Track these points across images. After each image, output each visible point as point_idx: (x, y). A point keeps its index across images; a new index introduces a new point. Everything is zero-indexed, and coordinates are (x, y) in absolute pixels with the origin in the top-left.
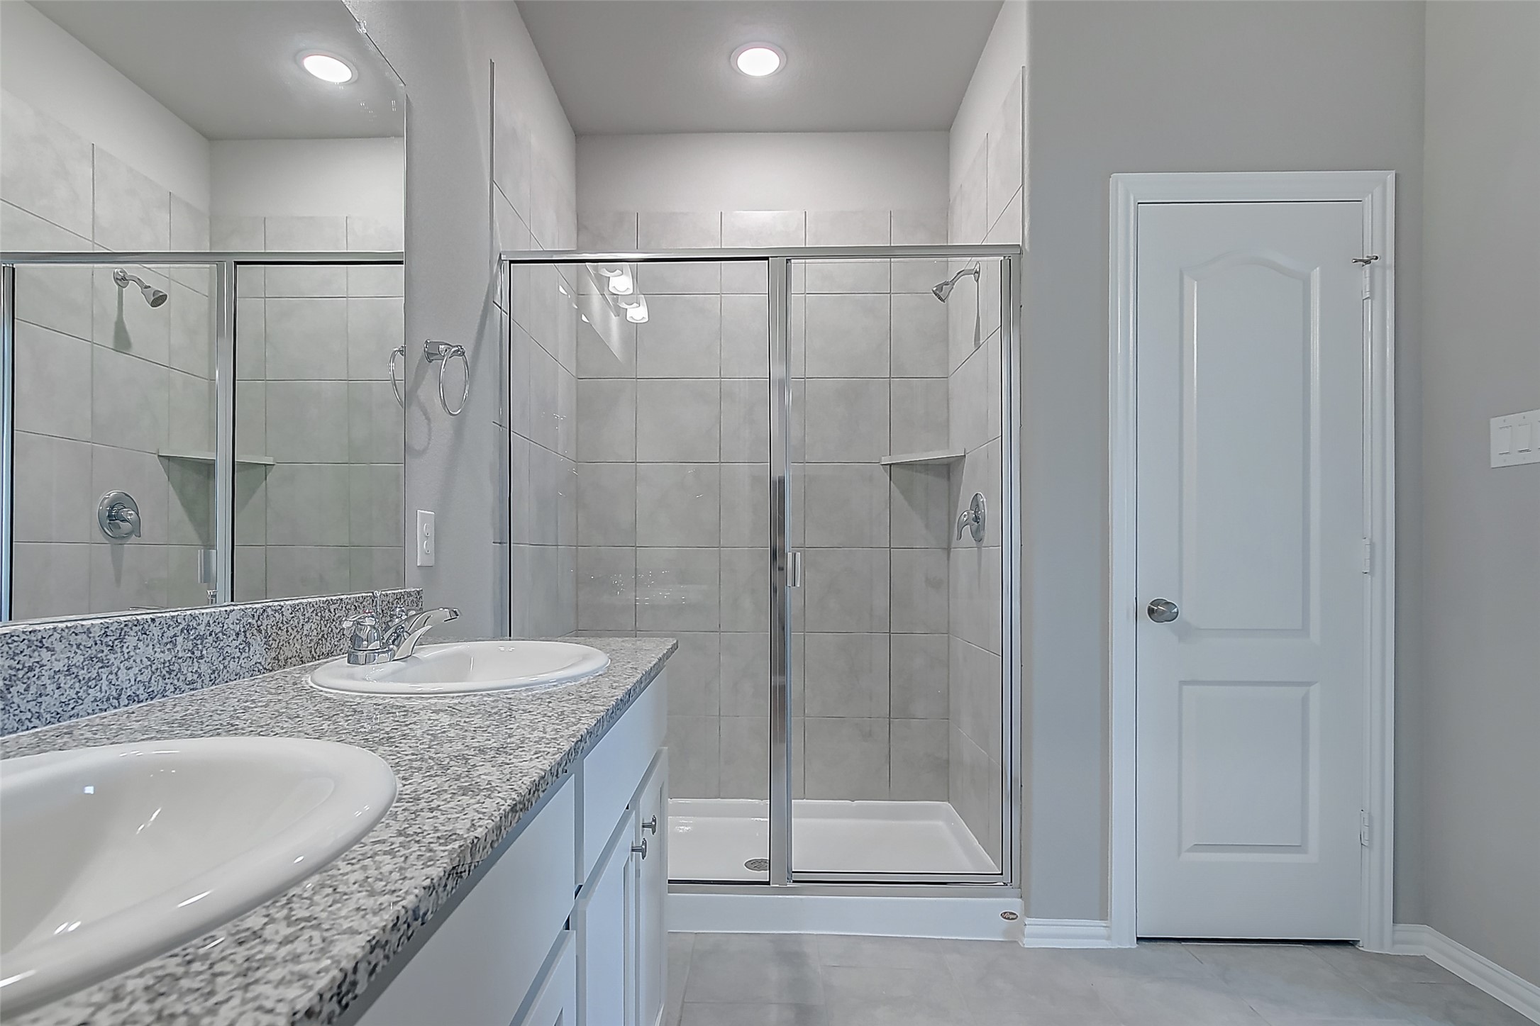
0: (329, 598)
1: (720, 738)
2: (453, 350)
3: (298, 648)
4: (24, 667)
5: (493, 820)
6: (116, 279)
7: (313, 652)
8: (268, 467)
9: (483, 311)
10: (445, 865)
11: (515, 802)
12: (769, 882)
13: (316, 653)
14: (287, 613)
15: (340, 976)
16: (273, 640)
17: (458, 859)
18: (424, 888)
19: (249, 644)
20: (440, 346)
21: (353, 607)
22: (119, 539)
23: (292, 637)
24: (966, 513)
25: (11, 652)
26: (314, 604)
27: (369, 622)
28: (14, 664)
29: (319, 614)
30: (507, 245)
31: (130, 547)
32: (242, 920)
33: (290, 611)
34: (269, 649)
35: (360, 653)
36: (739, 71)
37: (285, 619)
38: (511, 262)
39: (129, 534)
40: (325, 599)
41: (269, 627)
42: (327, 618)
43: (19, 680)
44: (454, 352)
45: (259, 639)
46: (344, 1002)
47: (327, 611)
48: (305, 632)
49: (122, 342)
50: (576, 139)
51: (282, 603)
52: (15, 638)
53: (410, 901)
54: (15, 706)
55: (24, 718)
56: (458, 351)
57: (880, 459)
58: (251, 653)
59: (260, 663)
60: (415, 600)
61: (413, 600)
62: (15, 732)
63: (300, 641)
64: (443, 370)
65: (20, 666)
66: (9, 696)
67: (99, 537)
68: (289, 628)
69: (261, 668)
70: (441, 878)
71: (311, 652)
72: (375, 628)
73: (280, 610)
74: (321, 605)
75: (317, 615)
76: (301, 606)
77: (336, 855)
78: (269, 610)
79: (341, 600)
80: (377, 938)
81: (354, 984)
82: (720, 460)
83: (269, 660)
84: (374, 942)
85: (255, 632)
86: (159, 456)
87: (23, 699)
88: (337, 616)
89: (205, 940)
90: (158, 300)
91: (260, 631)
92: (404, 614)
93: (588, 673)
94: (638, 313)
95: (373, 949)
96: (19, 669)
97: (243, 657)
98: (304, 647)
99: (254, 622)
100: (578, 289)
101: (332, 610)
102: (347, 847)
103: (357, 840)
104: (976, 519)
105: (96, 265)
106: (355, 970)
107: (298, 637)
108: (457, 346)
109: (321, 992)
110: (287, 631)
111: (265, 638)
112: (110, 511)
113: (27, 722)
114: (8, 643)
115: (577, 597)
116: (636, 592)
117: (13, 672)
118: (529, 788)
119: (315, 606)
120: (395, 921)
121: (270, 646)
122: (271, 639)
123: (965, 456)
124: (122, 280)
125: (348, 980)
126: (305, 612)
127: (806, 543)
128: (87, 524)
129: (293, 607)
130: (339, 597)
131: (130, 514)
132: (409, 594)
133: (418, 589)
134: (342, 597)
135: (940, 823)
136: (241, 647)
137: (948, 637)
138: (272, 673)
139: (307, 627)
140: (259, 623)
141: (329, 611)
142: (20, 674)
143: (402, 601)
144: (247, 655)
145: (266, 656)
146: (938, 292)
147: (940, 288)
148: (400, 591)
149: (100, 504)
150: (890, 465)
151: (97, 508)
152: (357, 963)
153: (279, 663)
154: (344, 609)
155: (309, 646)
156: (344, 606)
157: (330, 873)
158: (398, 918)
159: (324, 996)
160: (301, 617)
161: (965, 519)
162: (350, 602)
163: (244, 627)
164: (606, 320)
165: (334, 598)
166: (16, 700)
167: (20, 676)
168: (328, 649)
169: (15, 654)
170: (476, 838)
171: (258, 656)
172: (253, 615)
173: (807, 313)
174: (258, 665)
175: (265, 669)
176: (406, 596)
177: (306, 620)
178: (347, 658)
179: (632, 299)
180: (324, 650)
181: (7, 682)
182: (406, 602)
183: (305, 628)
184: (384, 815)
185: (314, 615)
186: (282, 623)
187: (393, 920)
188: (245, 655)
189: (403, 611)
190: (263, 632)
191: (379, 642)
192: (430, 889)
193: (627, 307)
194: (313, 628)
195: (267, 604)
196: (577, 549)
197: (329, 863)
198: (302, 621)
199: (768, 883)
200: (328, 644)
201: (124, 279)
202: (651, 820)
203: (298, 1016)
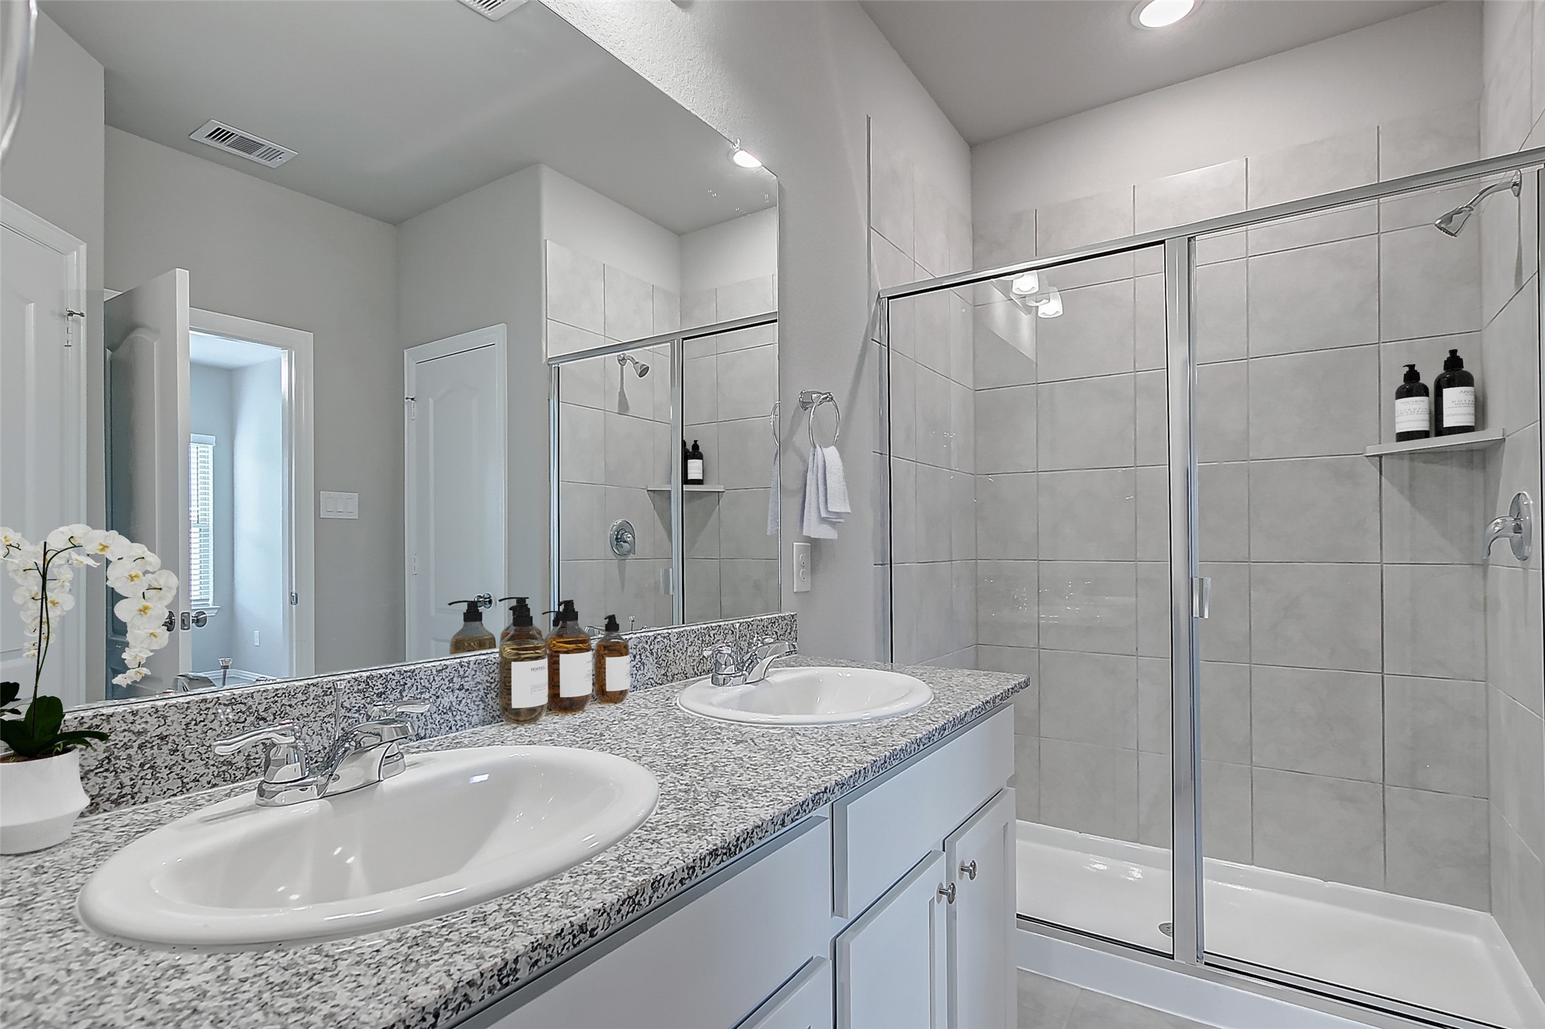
0: (709, 625)
1: (1138, 775)
2: (822, 397)
3: (683, 666)
4: (495, 681)
5: (684, 862)
6: (619, 360)
7: (696, 670)
8: (720, 494)
9: (862, 350)
10: (621, 894)
11: (715, 848)
12: (1173, 955)
13: (698, 670)
14: (674, 640)
15: (500, 964)
16: (663, 660)
17: (636, 890)
18: (594, 910)
19: (643, 664)
20: (813, 395)
21: (730, 632)
22: (623, 556)
23: (678, 658)
24: (1498, 520)
25: (487, 672)
26: (696, 631)
27: (726, 650)
28: (489, 679)
29: (701, 639)
30: (883, 284)
31: (630, 561)
32: (486, 905)
33: (676, 637)
34: (660, 666)
35: (719, 676)
36: (1142, 28)
37: (672, 644)
38: (889, 298)
39: (629, 552)
40: (705, 626)
41: (659, 650)
42: (707, 642)
43: (492, 689)
44: (823, 399)
45: (651, 660)
46: (504, 981)
47: (707, 636)
48: (689, 654)
49: (623, 407)
50: (971, 151)
51: (670, 631)
52: (490, 662)
53: (578, 918)
54: (490, 707)
55: (495, 715)
56: (827, 397)
57: (1365, 449)
58: (645, 671)
59: (652, 678)
60: (789, 623)
61: (787, 624)
62: (490, 724)
63: (684, 661)
64: (812, 416)
65: (492, 681)
66: (487, 700)
67: (611, 555)
68: (676, 651)
69: (653, 682)
70: (613, 904)
71: (693, 669)
72: (730, 656)
73: (668, 637)
74: (702, 631)
75: (698, 639)
76: (685, 633)
77: (566, 868)
78: (659, 637)
79: (720, 626)
80: (540, 942)
81: (516, 971)
82: (1135, 463)
83: (659, 676)
84: (535, 945)
85: (649, 654)
86: (648, 491)
87: (495, 702)
88: (716, 640)
89: (460, 913)
90: (643, 372)
91: (652, 654)
92: (759, 642)
93: (896, 714)
94: (1051, 308)
95: (534, 950)
96: (492, 683)
97: (639, 673)
98: (689, 665)
99: (647, 646)
100: (974, 299)
101: (712, 635)
102: (578, 863)
103: (588, 858)
104: (1518, 529)
105: (606, 355)
106: (516, 961)
107: (683, 657)
108: (826, 394)
109: (483, 972)
110: (674, 653)
111: (656, 659)
112: (617, 535)
113: (497, 718)
114: (485, 666)
115: (977, 611)
116: (1038, 607)
117: (488, 685)
118: (737, 836)
119: (697, 632)
120: (559, 932)
121: (660, 665)
122: (660, 659)
123: (1504, 439)
124: (622, 361)
125: (508, 967)
126: (689, 638)
127: (1252, 557)
128: (603, 545)
129: (679, 633)
130: (718, 623)
131: (628, 537)
132: (784, 618)
133: (792, 614)
134: (721, 623)
135: (1475, 940)
136: (637, 666)
137: (1487, 686)
138: (661, 687)
139: (690, 649)
140: (652, 647)
141: (709, 636)
142: (493, 686)
143: (777, 624)
144: (642, 672)
145: (657, 673)
146: (1443, 226)
147: (1449, 218)
148: (774, 616)
149: (610, 532)
150: (1380, 456)
151: (609, 533)
152: (518, 957)
153: (668, 678)
154: (722, 633)
155: (692, 664)
156: (722, 631)
157: (555, 881)
158: (562, 930)
159: (485, 975)
160: (686, 642)
161: (1497, 528)
162: (727, 627)
163: (640, 651)
164: (1013, 323)
165: (713, 625)
166: (491, 702)
167: (493, 687)
168: (708, 667)
169: (490, 673)
170: (661, 875)
171: (651, 673)
172: (647, 642)
173: (1250, 280)
174: (651, 680)
175: (656, 683)
176: (780, 620)
177: (690, 644)
178: (710, 679)
179: (1042, 295)
180: (705, 668)
181: (485, 691)
182: (781, 625)
183: (688, 651)
184: (622, 839)
185: (696, 639)
186: (670, 647)
187: (557, 931)
188: (640, 672)
189: (759, 640)
190: (655, 654)
191: (733, 666)
192: (601, 912)
193: (1037, 304)
194: (695, 650)
195: (658, 632)
196: (976, 563)
197: (559, 873)
198: (686, 645)
199: (1172, 957)
200: (708, 663)
201: (624, 359)
202: (969, 865)
203: (461, 984)
